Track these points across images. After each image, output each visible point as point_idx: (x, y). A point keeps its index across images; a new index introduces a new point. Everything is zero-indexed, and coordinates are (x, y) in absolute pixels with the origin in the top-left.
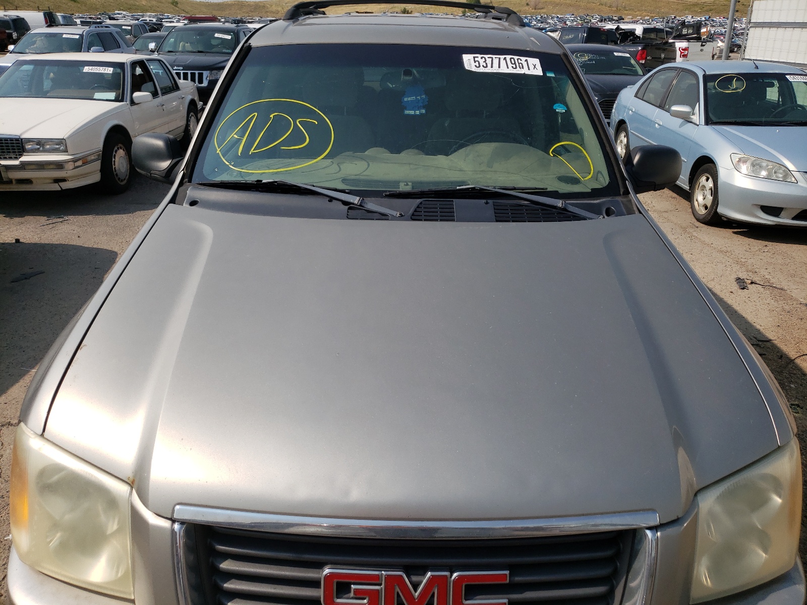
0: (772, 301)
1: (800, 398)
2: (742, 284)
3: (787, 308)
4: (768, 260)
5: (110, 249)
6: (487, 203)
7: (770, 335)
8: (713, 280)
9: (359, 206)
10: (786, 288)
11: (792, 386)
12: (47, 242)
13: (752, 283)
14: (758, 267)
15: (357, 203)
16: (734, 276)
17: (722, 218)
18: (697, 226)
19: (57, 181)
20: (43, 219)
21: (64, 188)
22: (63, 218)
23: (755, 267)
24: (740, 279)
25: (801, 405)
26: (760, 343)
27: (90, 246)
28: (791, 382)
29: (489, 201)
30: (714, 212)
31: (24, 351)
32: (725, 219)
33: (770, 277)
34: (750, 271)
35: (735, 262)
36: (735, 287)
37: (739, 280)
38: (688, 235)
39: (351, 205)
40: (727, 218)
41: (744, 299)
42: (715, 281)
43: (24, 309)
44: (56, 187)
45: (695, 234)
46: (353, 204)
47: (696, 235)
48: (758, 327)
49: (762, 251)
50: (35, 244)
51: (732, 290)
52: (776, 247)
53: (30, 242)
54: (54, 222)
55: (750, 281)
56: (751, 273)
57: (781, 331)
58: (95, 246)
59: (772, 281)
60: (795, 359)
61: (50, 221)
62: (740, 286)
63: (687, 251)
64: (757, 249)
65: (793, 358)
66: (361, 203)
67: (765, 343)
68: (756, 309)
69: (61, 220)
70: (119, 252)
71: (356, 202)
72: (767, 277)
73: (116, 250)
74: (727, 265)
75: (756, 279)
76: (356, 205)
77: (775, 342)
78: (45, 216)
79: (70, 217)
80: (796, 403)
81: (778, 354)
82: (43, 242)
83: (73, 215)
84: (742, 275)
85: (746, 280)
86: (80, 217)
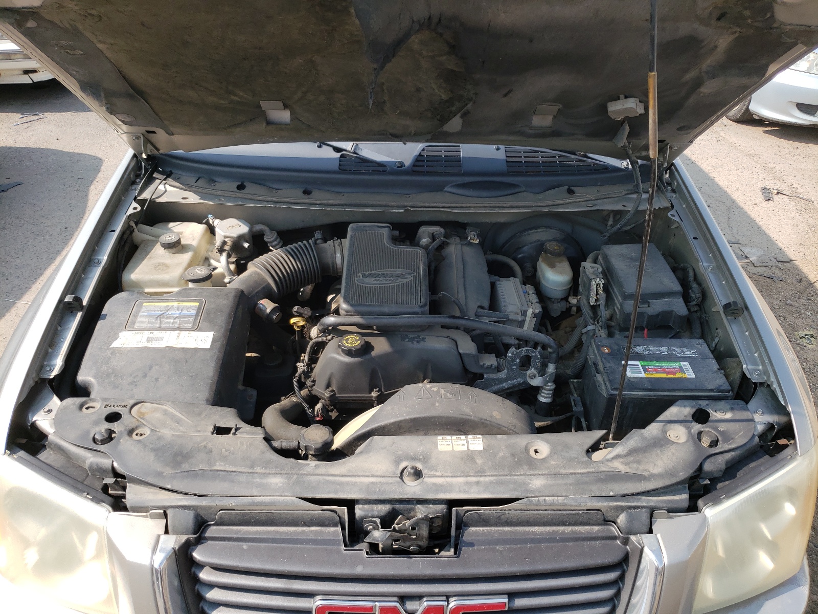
0: (797, 215)
1: (814, 327)
2: (767, 195)
3: (811, 222)
4: (797, 166)
5: (93, 154)
6: (498, 149)
7: (792, 254)
8: (737, 190)
9: (353, 153)
10: (813, 199)
11: (809, 314)
12: (23, 145)
13: (778, 193)
14: (786, 174)
15: (350, 150)
16: (760, 185)
17: (754, 116)
18: (726, 124)
19: (27, 72)
20: (16, 117)
21: (35, 81)
22: (38, 115)
23: (783, 174)
24: (765, 188)
25: (815, 335)
26: (780, 265)
27: (71, 151)
28: (807, 309)
29: (500, 146)
30: (746, 109)
31: (7, 279)
32: (757, 118)
33: (798, 186)
34: (778, 179)
35: (762, 168)
36: (760, 198)
37: (765, 190)
38: (715, 136)
39: (344, 152)
40: (758, 116)
41: (768, 212)
42: (739, 191)
43: (4, 228)
44: (26, 80)
45: (722, 134)
46: (346, 151)
47: (724, 135)
48: (780, 245)
49: (793, 154)
50: (10, 148)
51: (757, 202)
52: (808, 149)
53: (4, 146)
54: (28, 120)
55: (776, 191)
56: (778, 181)
57: (803, 250)
58: (77, 151)
59: (800, 190)
60: (814, 283)
61: (24, 120)
62: (765, 197)
63: (712, 155)
64: (787, 151)
65: (813, 282)
66: (355, 149)
67: (785, 264)
68: (779, 224)
69: (36, 117)
70: (103, 158)
71: (349, 148)
72: (795, 185)
73: (100, 156)
74: (754, 172)
75: (784, 189)
76: (349, 152)
77: (797, 263)
78: (18, 113)
79: (46, 114)
80: (810, 333)
81: (798, 277)
82: (18, 145)
83: (50, 112)
84: (769, 184)
85: (772, 190)
86: (58, 114)
